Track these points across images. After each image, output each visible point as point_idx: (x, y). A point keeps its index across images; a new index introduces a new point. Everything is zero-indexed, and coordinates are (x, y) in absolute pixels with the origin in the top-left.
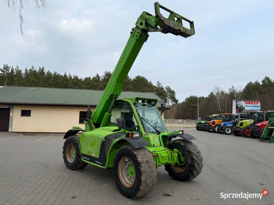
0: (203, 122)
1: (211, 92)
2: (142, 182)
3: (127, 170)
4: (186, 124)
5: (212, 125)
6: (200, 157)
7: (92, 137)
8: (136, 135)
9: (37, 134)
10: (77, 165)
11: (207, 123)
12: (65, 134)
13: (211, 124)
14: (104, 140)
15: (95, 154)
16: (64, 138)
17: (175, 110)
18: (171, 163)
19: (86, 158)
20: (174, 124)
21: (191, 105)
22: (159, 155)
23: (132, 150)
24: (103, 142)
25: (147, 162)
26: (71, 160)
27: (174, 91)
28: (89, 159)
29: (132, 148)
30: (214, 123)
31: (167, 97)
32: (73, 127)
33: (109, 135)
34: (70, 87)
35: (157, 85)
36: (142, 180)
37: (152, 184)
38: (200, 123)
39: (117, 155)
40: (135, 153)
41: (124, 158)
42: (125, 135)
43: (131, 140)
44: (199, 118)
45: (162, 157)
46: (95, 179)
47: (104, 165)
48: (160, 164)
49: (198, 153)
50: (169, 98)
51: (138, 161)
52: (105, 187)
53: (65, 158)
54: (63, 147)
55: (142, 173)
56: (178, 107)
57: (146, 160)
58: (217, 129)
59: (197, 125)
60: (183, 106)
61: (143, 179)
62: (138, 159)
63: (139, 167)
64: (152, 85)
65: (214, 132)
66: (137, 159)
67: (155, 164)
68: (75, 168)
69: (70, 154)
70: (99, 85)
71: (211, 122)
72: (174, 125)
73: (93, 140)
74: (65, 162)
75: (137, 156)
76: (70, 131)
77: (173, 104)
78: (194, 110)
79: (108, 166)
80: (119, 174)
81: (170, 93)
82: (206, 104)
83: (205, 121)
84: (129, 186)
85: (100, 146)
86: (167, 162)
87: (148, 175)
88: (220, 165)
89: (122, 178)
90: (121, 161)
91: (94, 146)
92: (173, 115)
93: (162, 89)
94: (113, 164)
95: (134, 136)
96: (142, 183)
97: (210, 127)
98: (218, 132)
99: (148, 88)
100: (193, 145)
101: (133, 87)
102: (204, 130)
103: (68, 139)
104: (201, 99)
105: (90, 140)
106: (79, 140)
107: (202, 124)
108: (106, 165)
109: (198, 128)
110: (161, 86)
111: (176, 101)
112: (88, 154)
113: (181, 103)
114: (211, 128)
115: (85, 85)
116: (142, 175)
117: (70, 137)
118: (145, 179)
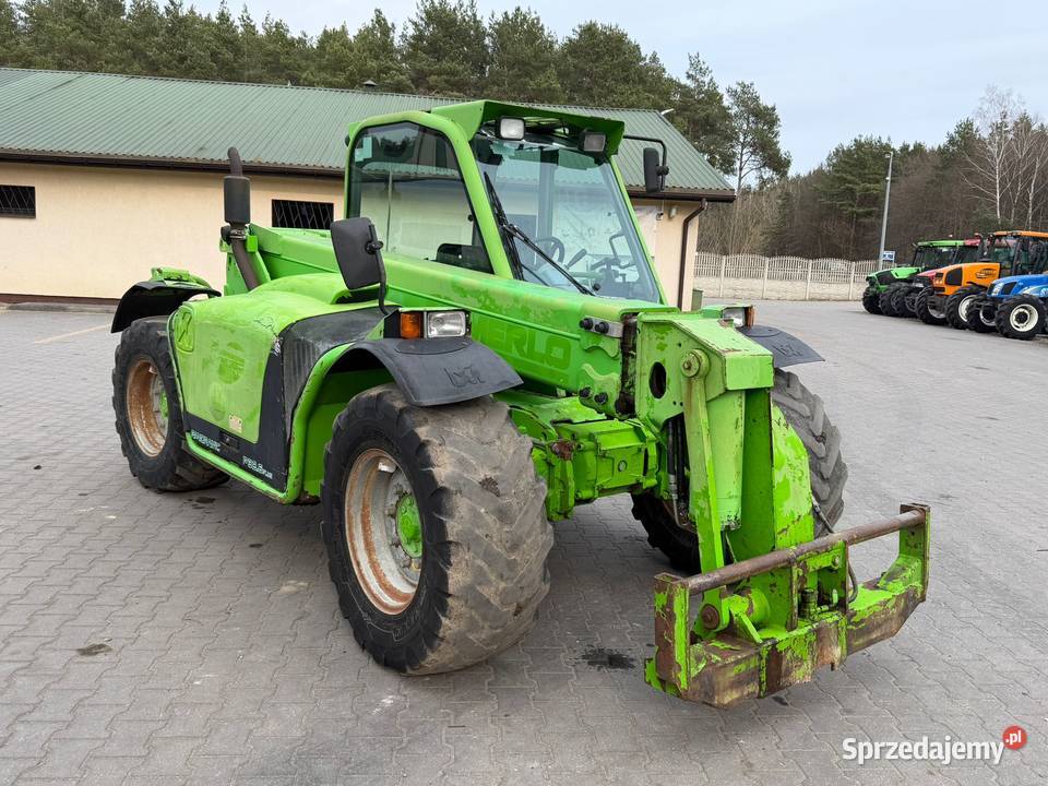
0: (903, 272)
1: (964, 119)
2: (450, 595)
3: (393, 516)
4: (817, 281)
5: (943, 289)
6: (832, 462)
7: (225, 328)
8: (447, 327)
9: (72, 306)
10: (177, 472)
11: (922, 279)
12: (115, 308)
13: (939, 283)
14: (278, 350)
15: (244, 423)
16: (114, 330)
17: (770, 211)
18: (658, 485)
19: (204, 440)
20: (755, 281)
21: (857, 187)
22: (586, 444)
23: (406, 416)
24: (271, 357)
25: (488, 484)
26: (151, 444)
27: (774, 109)
28: (215, 445)
29: (407, 398)
30: (955, 278)
31: (738, 139)
32: (153, 271)
33: (305, 324)
34: (249, 76)
35: (689, 76)
36: (451, 589)
37: (512, 608)
38: (886, 278)
39: (336, 437)
40: (423, 432)
41: (373, 453)
42: (381, 325)
43: (402, 359)
44: (886, 254)
45: (604, 456)
46: (252, 546)
47: (279, 483)
48: (586, 494)
49: (822, 438)
50: (743, 147)
51: (431, 478)
52: (290, 595)
53: (124, 428)
54: (114, 375)
55: (452, 548)
56: (787, 197)
57: (484, 473)
58: (969, 308)
59: (872, 284)
60: (816, 189)
61: (456, 578)
62: (435, 470)
63: (437, 516)
64: (660, 78)
65: (952, 322)
66: (432, 465)
67: (537, 497)
68: (169, 486)
69: (150, 412)
70: (389, 69)
71: (939, 275)
72: (756, 284)
73: (230, 344)
74: (124, 448)
75: (429, 448)
76: (135, 289)
77: (763, 183)
78: (869, 214)
79: (302, 491)
80: (352, 536)
81: (752, 119)
82: (932, 182)
83: (913, 270)
84: (392, 609)
85: (260, 381)
86: (634, 482)
87: (489, 556)
88: (948, 497)
89: (363, 557)
90: (360, 466)
91: (236, 378)
92: (757, 235)
93: (713, 97)
94: (322, 481)
95: (433, 332)
96: (450, 601)
97: (934, 298)
98: (971, 322)
99: (637, 93)
100: (798, 394)
101: (562, 84)
102: (901, 312)
103: (131, 334)
104: (909, 154)
105: (216, 344)
106: (172, 339)
107: (897, 285)
108: (291, 480)
109: (873, 304)
110: (707, 80)
111: (778, 163)
112: (211, 420)
113: (804, 173)
114: (938, 301)
115: (321, 69)
116: (453, 559)
117: (139, 323)
118: (468, 580)
